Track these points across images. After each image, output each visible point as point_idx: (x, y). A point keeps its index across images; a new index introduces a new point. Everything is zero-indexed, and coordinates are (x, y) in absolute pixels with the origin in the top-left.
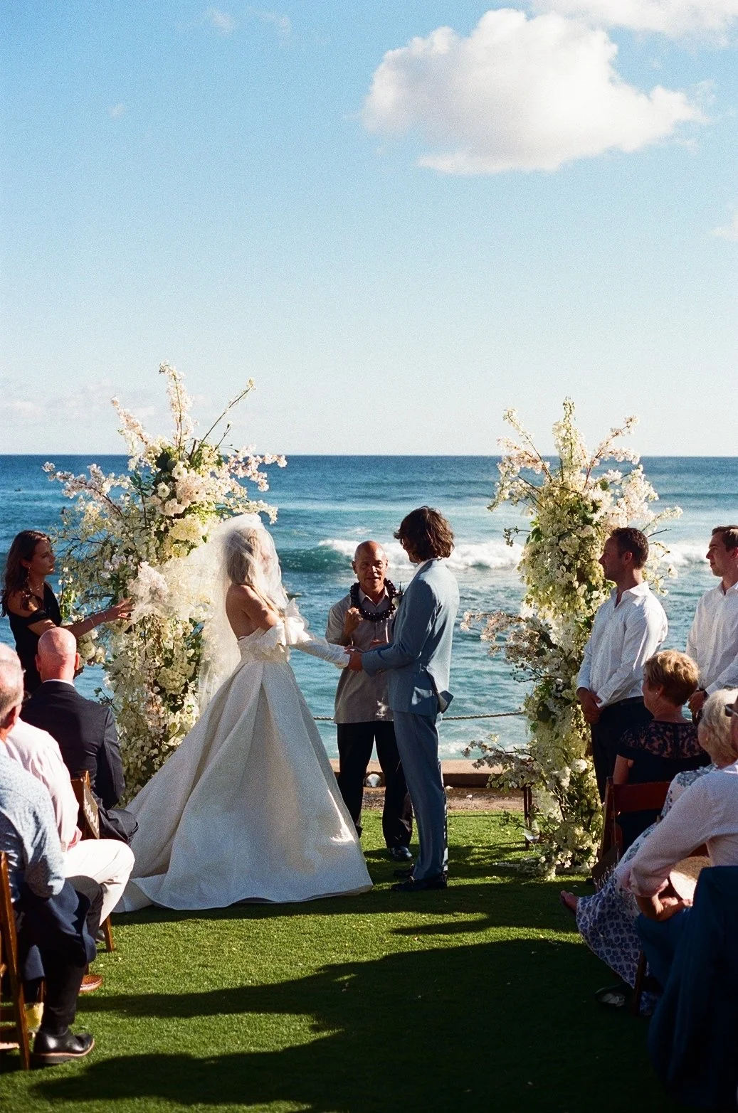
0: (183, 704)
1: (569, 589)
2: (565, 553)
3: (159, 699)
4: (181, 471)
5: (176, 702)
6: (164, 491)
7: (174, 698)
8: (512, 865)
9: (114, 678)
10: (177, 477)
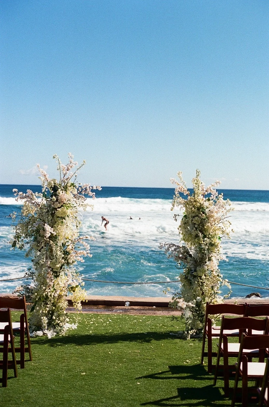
0: (59, 274)
1: (197, 236)
2: (195, 224)
3: (52, 273)
4: (60, 192)
5: (57, 274)
6: (54, 199)
7: (56, 272)
8: (175, 334)
9: (35, 265)
10: (58, 194)
